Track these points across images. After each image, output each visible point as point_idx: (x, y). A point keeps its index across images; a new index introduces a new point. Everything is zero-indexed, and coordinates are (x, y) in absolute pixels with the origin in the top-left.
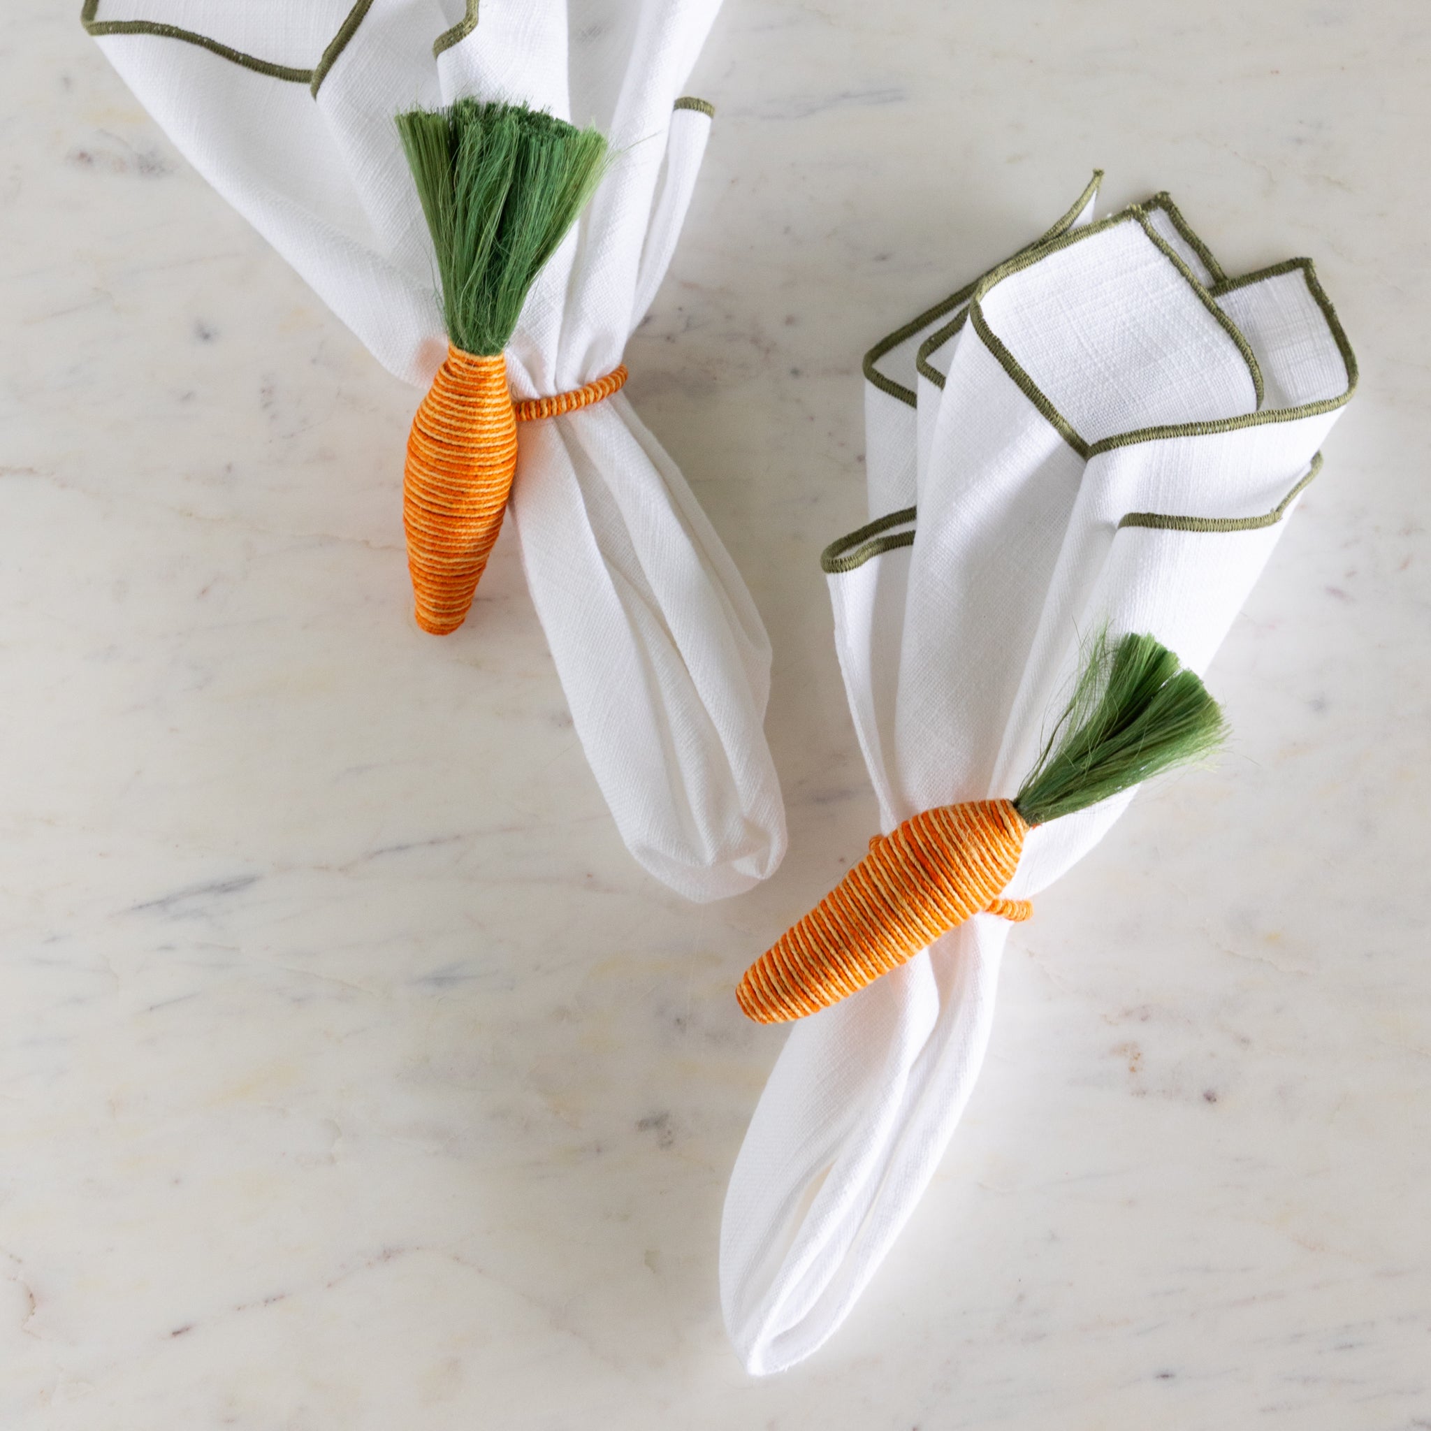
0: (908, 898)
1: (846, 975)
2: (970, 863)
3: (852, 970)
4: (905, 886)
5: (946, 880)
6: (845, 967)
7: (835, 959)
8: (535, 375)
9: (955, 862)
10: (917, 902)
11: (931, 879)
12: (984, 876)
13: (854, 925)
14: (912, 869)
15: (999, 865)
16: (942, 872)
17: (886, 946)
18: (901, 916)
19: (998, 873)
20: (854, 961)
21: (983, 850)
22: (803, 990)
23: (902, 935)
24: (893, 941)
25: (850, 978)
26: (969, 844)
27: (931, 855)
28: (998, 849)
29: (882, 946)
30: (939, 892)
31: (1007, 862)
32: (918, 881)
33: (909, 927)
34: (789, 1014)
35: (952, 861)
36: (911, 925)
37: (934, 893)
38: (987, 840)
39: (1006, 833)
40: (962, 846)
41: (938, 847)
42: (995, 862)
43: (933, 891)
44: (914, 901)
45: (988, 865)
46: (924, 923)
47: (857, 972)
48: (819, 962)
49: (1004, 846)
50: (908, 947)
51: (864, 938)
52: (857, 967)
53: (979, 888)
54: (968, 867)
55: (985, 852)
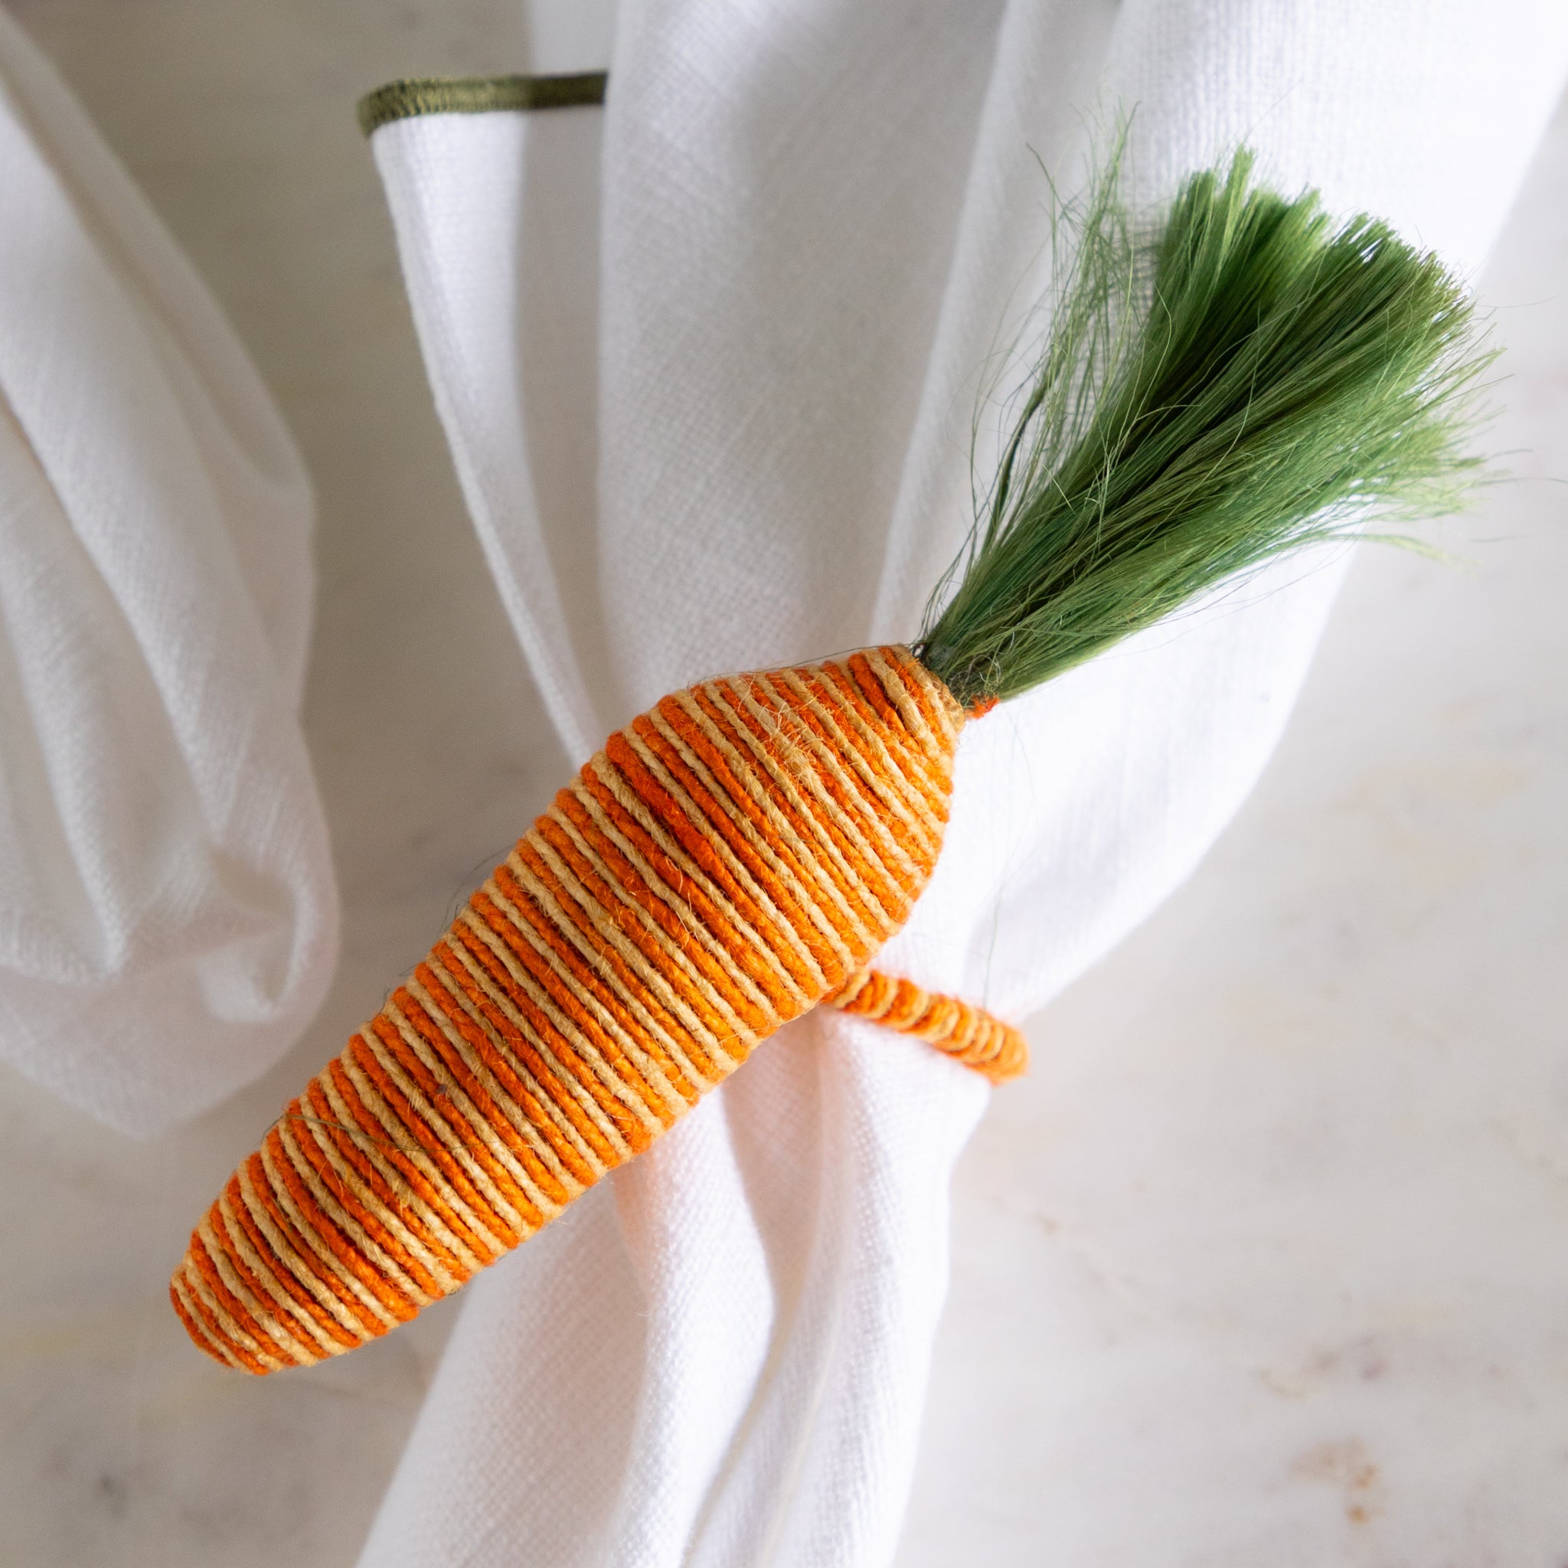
0: (620, 911)
1: (464, 1171)
2: (793, 793)
3: (483, 1156)
4: (612, 881)
5: (726, 850)
7: (426, 1123)
9: (750, 794)
10: (650, 923)
11: (684, 850)
12: (844, 841)
13: (476, 1016)
14: (628, 829)
15: (879, 802)
16: (714, 826)
17: (572, 1069)
18: (605, 968)
19: (882, 829)
20: (484, 1128)
21: (832, 759)
22: (342, 1232)
23: (615, 1028)
24: (592, 1052)
25: (481, 1185)
26: (785, 739)
27: (679, 781)
28: (874, 759)
29: (561, 1070)
30: (711, 888)
31: (907, 803)
32: (647, 860)
33: (635, 1004)
34: (318, 1321)
35: (741, 793)
36: (637, 996)
37: (696, 891)
38: (839, 733)
39: (895, 716)
40: (766, 746)
41: (699, 758)
42: (869, 796)
43: (693, 886)
44: (638, 920)
45: (849, 807)
46: (676, 991)
47: (498, 1161)
48: (382, 1138)
49: (892, 751)
50: (645, 1080)
51: (504, 1050)
52: (496, 1145)
53: (832, 876)
54: (788, 810)
55: (837, 766)
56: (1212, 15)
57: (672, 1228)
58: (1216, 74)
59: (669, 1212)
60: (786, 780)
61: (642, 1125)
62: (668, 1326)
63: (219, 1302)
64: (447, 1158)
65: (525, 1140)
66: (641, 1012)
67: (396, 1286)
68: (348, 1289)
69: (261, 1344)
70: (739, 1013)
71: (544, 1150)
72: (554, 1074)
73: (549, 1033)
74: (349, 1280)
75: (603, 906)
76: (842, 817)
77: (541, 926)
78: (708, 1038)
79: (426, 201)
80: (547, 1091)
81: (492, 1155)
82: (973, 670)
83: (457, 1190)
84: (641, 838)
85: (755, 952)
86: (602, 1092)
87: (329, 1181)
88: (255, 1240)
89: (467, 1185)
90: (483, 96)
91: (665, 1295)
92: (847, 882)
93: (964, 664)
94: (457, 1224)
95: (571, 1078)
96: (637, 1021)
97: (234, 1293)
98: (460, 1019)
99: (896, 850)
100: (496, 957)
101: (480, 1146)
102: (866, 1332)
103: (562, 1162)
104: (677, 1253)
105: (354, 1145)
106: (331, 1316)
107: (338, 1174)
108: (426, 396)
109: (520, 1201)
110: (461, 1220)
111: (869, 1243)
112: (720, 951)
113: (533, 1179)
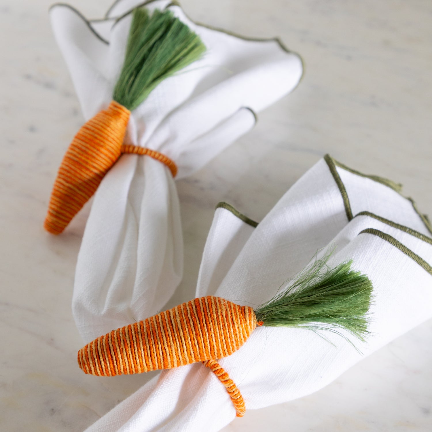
0: (181, 318)
1: (134, 347)
2: (219, 314)
3: (138, 346)
4: (183, 313)
5: (203, 316)
6: (135, 343)
7: (132, 336)
9: (212, 310)
10: (185, 321)
11: (197, 313)
12: (224, 327)
13: (150, 324)
14: (190, 307)
15: (233, 324)
16: (204, 312)
17: (160, 338)
18: (174, 325)
19: (232, 329)
20: (141, 342)
21: (229, 313)
22: (110, 347)
23: (170, 335)
24: (165, 338)
25: (135, 351)
26: (223, 305)
27: (202, 304)
28: (236, 317)
30: (198, 321)
31: (238, 328)
32: (190, 312)
33: (176, 333)
35: (211, 309)
36: (177, 332)
37: (195, 320)
38: (233, 310)
39: (244, 314)
40: (220, 305)
41: (208, 302)
42: (232, 322)
43: (195, 319)
44: (184, 320)
45: (228, 321)
46: (183, 335)
47: (140, 348)
48: (124, 335)
49: (240, 318)
50: (171, 348)
51: (151, 330)
52: (141, 345)
53: (219, 331)
54: (217, 316)
55: (229, 314)
56: (362, 246)
57: (164, 383)
58: (357, 256)
59: (165, 381)
60: (219, 311)
61: (167, 358)
62: (153, 395)
63: (85, 353)
64: (133, 343)
65: (146, 347)
66: (176, 335)
67: (113, 363)
68: (106, 358)
69: (87, 363)
70: (192, 346)
71: (149, 351)
72: (157, 338)
73: (159, 330)
74: (106, 357)
75: (179, 316)
76: (226, 322)
77: (168, 316)
78: (185, 347)
79: (219, 221)
80: (154, 340)
81: (140, 347)
82: (262, 315)
83: (131, 350)
84: (191, 309)
85: (200, 336)
86: (163, 346)
87: (112, 339)
88: (96, 344)
89: (133, 350)
90: (238, 214)
91: (156, 391)
92: (221, 334)
93: (260, 314)
94: (128, 356)
95: (159, 340)
96: (175, 336)
97: (88, 352)
98: (147, 324)
99: (233, 336)
100: (159, 318)
101: (139, 344)
102: (186, 419)
103: (151, 356)
104: (162, 387)
105: (120, 335)
106: (101, 362)
107: (115, 338)
109: (141, 359)
110: (129, 356)
111: (195, 406)
112: (194, 332)
113: (144, 356)
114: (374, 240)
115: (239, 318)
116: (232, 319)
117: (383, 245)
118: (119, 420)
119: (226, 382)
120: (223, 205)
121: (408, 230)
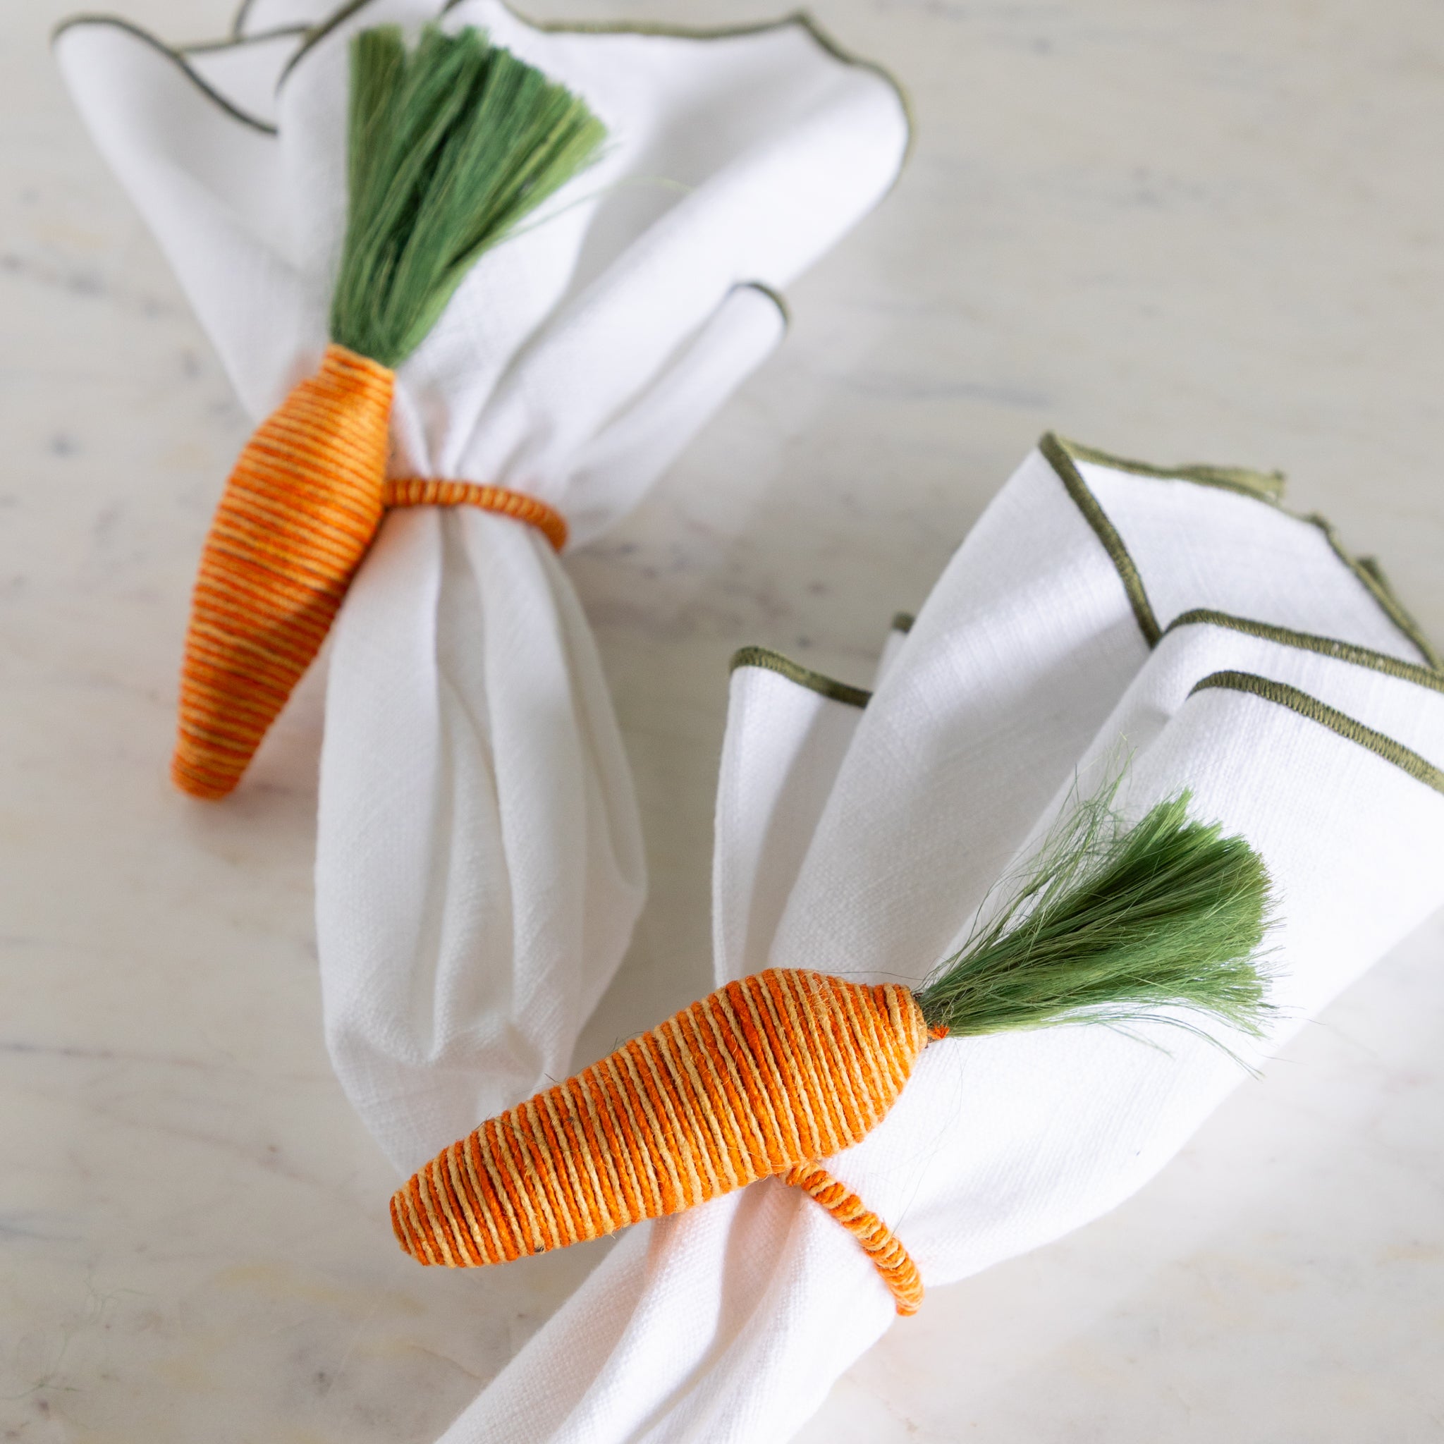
0: (697, 1055)
1: (566, 1168)
2: (813, 1025)
3: (580, 1165)
4: (700, 1040)
5: (765, 1042)
6: (567, 1153)
7: (555, 1134)
8: (434, 445)
9: (789, 1017)
10: (711, 1065)
11: (743, 1034)
12: (833, 1063)
13: (603, 1089)
14: (719, 1017)
15: (859, 1049)
16: (764, 1026)
17: (642, 1130)
18: (679, 1081)
19: (857, 1066)
20: (585, 1149)
21: (841, 1017)
22: (490, 1179)
23: (673, 1115)
24: (656, 1126)
25: (572, 1179)
26: (819, 997)
27: (754, 1000)
28: (865, 1027)
29: (636, 1129)
30: (750, 1058)
31: (876, 1058)
32: (722, 1034)
33: (688, 1106)
34: (461, 1229)
35: (785, 1015)
36: (690, 1102)
37: (741, 1056)
38: (850, 1006)
39: (886, 1013)
40: (808, 997)
41: (770, 992)
42: (855, 1044)
43: (741, 1053)
44: (705, 1062)
45: (842, 1045)
46: (712, 1107)
47: (586, 1169)
48: (529, 1135)
49: (877, 1029)
50: (680, 1154)
51: (610, 1108)
52: (588, 1158)
53: (819, 1078)
54: (807, 1033)
55: (843, 1022)
56: (1208, 735)
57: (671, 1261)
58: (1200, 766)
59: (673, 1254)
60: (811, 1017)
61: (671, 1183)
62: (647, 1306)
63: (414, 1204)
64: (560, 1156)
65: (605, 1162)
66: (690, 1112)
67: (508, 1225)
68: (483, 1214)
69: (427, 1236)
70: (744, 1138)
71: (613, 1173)
72: (632, 1130)
73: (636, 1105)
74: (485, 1209)
75: (690, 1051)
76: (835, 1048)
77: (654, 1053)
78: (722, 1143)
79: (748, 711)
80: (625, 1138)
81: (584, 1164)
82: (939, 1007)
83: (559, 1177)
84: (723, 1022)
85: (763, 1103)
86: (655, 1151)
87: (494, 1150)
88: (444, 1174)
89: (565, 1177)
90: (801, 677)
91: (653, 1290)
92: (827, 1086)
93: (936, 1002)
94: (552, 1197)
95: (640, 1135)
96: (686, 1117)
97: (423, 1201)
98: (594, 1087)
99: (863, 1085)
100: (626, 1064)
101: (579, 1156)
102: (759, 1361)
103: (620, 1185)
104: (668, 1274)
105: (514, 1136)
106: (469, 1228)
107: (500, 1148)
108: (712, 815)
109: (591, 1201)
110: (555, 1196)
111: (779, 1316)
112: (744, 1095)
113: (602, 1188)
114: (1243, 710)
115: (872, 1030)
116: (853, 1035)
117: (1273, 719)
118: (548, 1392)
119: (858, 1224)
120: (752, 657)
121: (1336, 647)
